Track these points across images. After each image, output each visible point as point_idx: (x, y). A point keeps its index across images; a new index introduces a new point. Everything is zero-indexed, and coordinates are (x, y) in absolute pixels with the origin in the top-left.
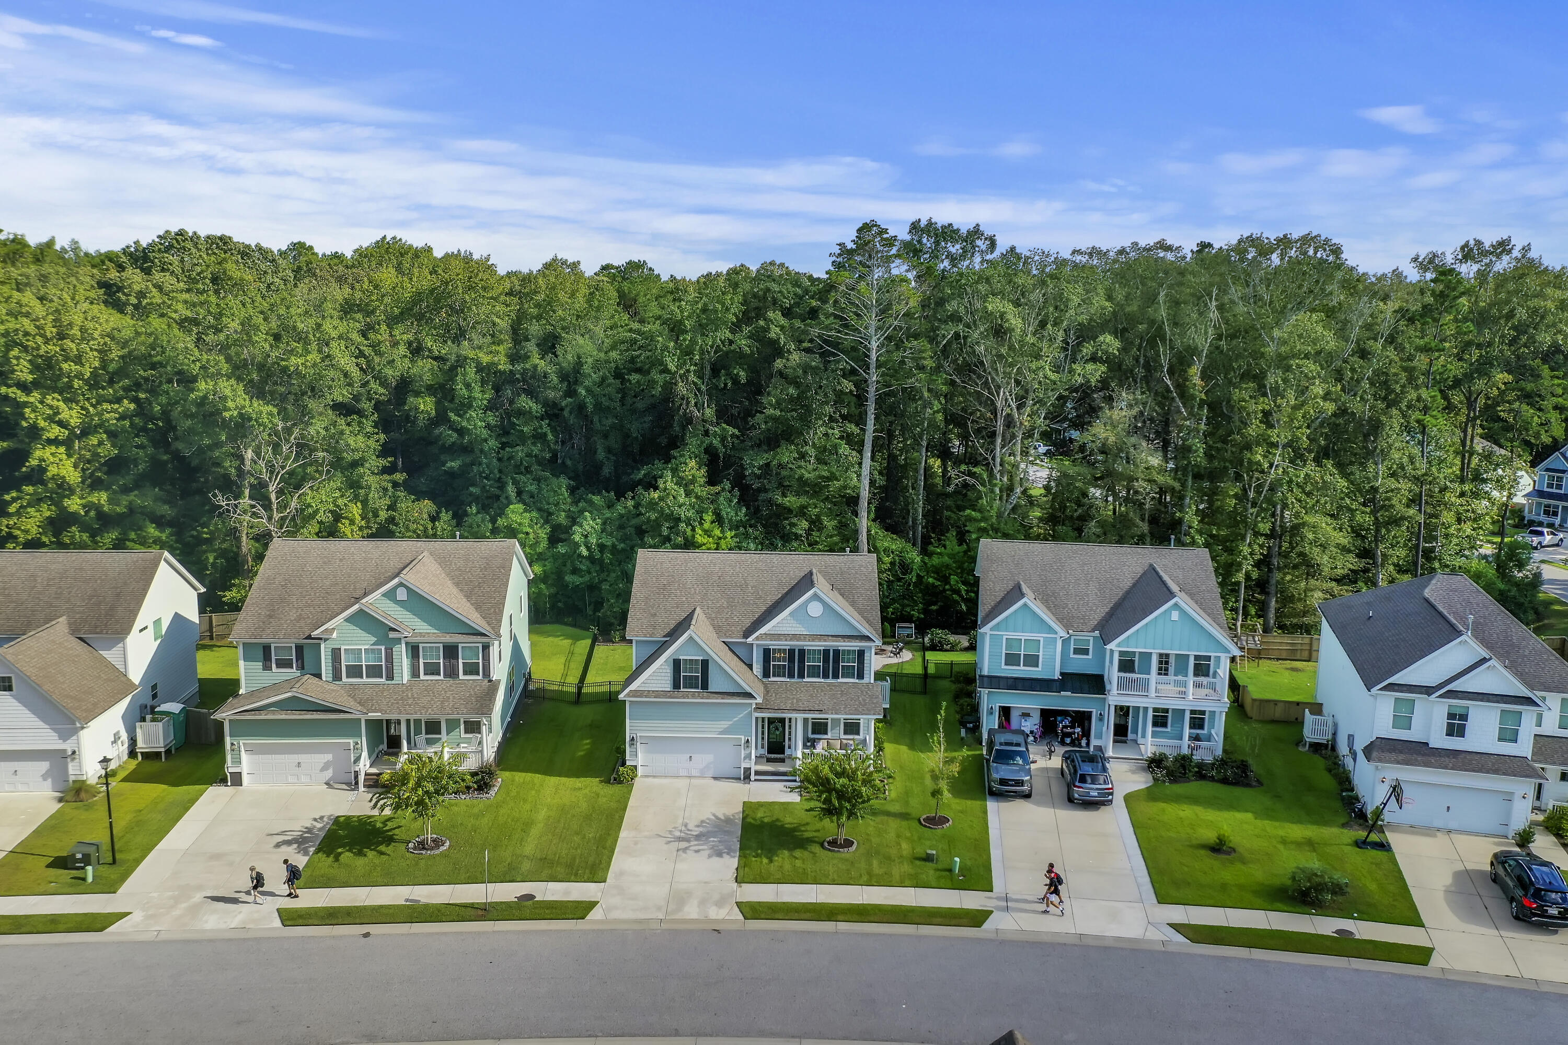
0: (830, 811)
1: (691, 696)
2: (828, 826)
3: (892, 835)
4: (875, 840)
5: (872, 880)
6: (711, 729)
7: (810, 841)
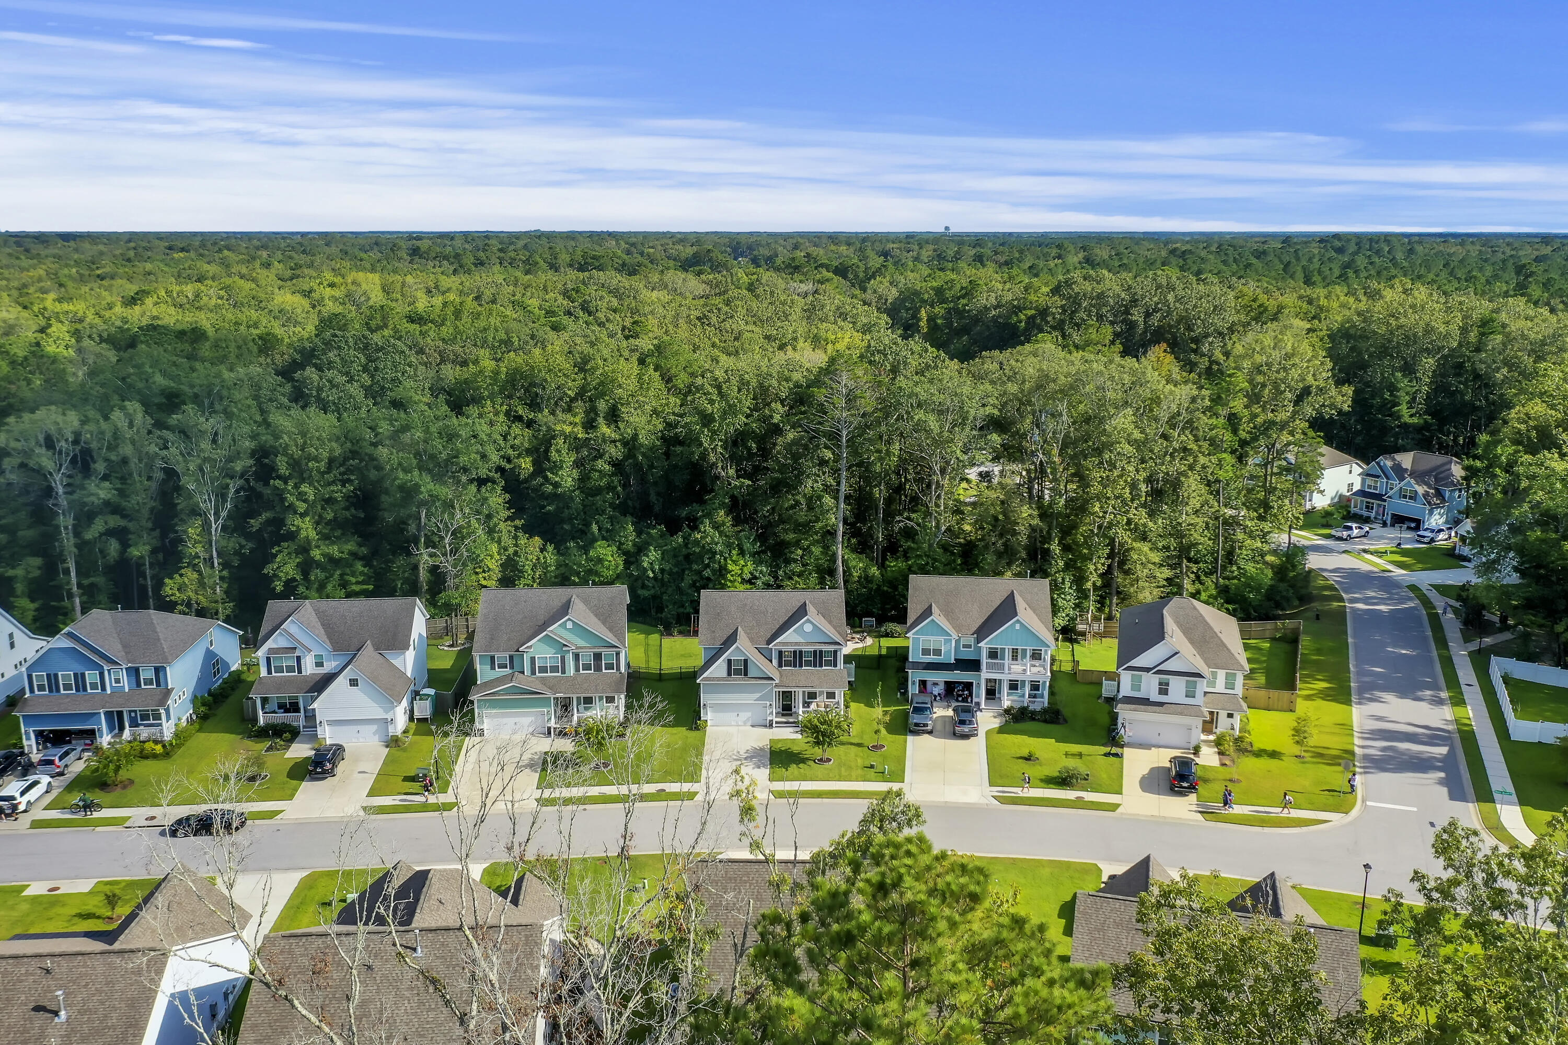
0: (818, 743)
1: (739, 680)
2: (818, 752)
3: (853, 755)
4: (843, 758)
5: (840, 779)
6: (749, 698)
7: (807, 759)
